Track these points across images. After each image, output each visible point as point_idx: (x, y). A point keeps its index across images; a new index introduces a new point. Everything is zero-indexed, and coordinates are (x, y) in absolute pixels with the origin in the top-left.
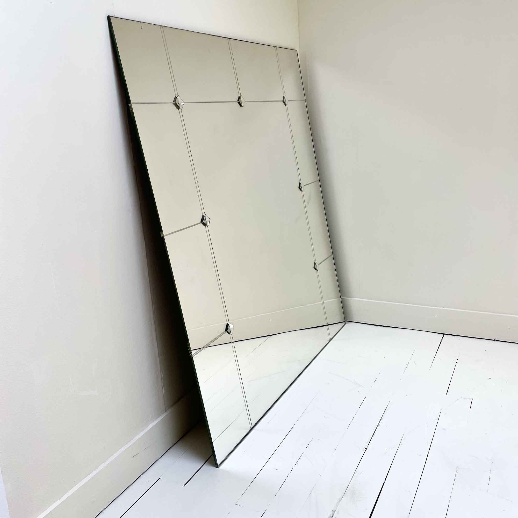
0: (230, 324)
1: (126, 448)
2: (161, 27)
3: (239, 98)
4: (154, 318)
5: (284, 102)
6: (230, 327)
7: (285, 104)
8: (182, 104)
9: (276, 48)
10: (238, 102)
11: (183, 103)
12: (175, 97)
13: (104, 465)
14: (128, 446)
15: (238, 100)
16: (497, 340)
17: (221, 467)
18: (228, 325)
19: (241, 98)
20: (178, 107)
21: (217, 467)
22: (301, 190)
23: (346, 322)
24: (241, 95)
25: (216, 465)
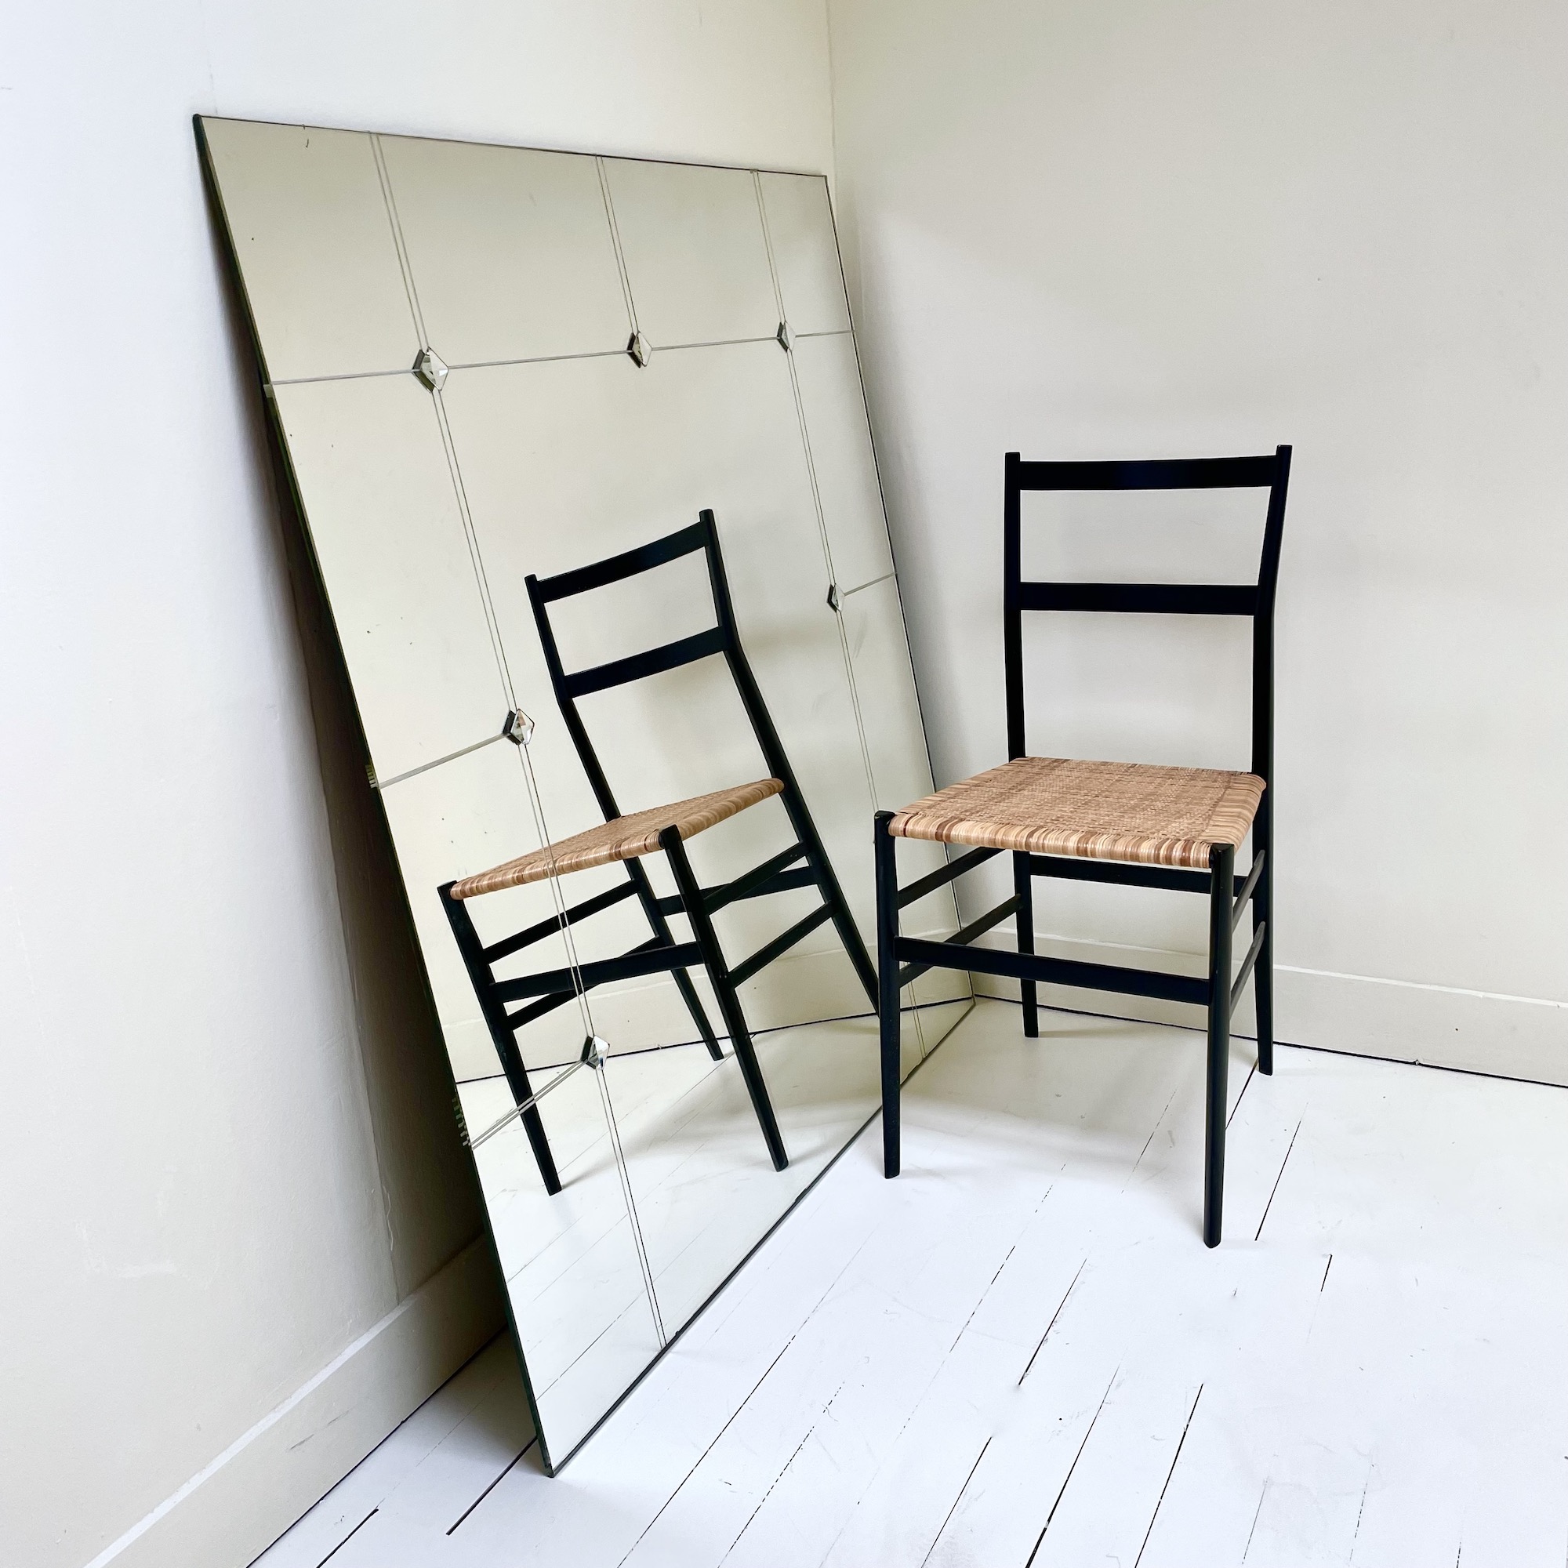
0: (596, 1040)
1: (271, 1423)
2: (374, 137)
3: (633, 340)
4: (358, 1028)
5: (781, 341)
6: (598, 1049)
7: (786, 348)
8: (443, 373)
9: (756, 173)
10: (630, 351)
11: (446, 371)
12: (421, 351)
13: (197, 1481)
14: (273, 1418)
15: (630, 347)
16: (1420, 1064)
17: (562, 1476)
18: (589, 1042)
19: (638, 343)
20: (429, 385)
21: (551, 1474)
22: (834, 608)
23: (976, 998)
24: (639, 332)
25: (548, 1470)
